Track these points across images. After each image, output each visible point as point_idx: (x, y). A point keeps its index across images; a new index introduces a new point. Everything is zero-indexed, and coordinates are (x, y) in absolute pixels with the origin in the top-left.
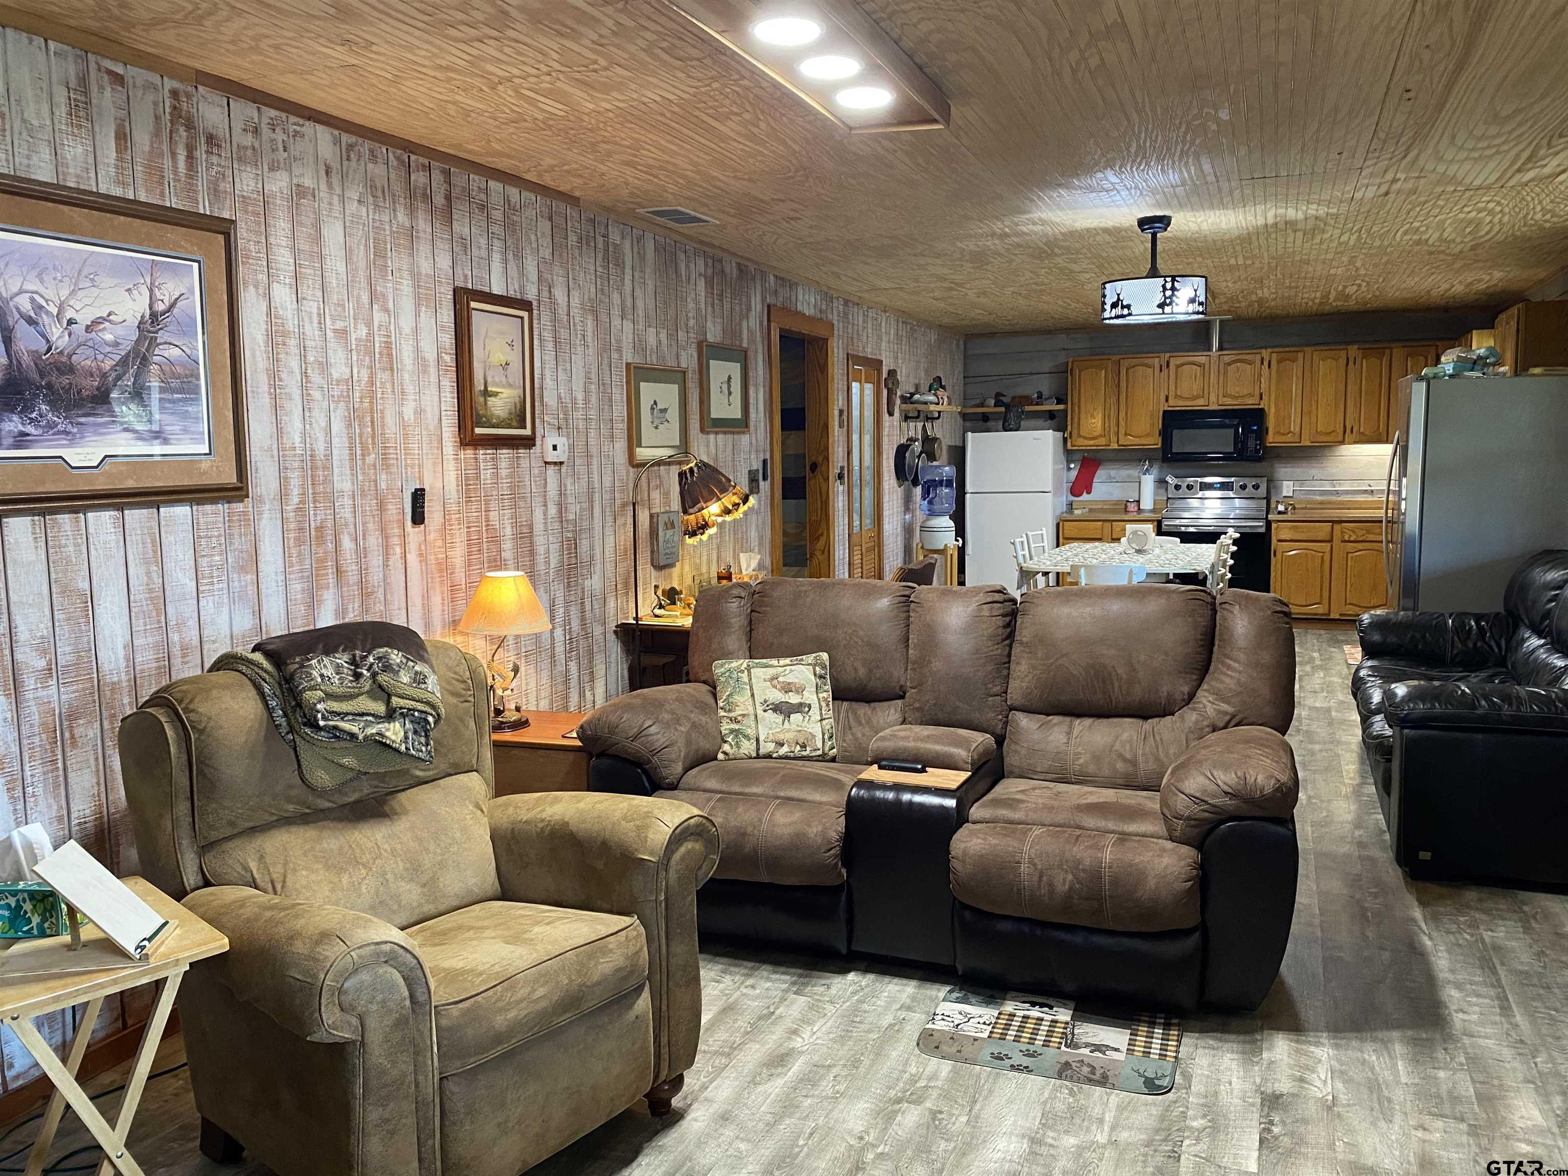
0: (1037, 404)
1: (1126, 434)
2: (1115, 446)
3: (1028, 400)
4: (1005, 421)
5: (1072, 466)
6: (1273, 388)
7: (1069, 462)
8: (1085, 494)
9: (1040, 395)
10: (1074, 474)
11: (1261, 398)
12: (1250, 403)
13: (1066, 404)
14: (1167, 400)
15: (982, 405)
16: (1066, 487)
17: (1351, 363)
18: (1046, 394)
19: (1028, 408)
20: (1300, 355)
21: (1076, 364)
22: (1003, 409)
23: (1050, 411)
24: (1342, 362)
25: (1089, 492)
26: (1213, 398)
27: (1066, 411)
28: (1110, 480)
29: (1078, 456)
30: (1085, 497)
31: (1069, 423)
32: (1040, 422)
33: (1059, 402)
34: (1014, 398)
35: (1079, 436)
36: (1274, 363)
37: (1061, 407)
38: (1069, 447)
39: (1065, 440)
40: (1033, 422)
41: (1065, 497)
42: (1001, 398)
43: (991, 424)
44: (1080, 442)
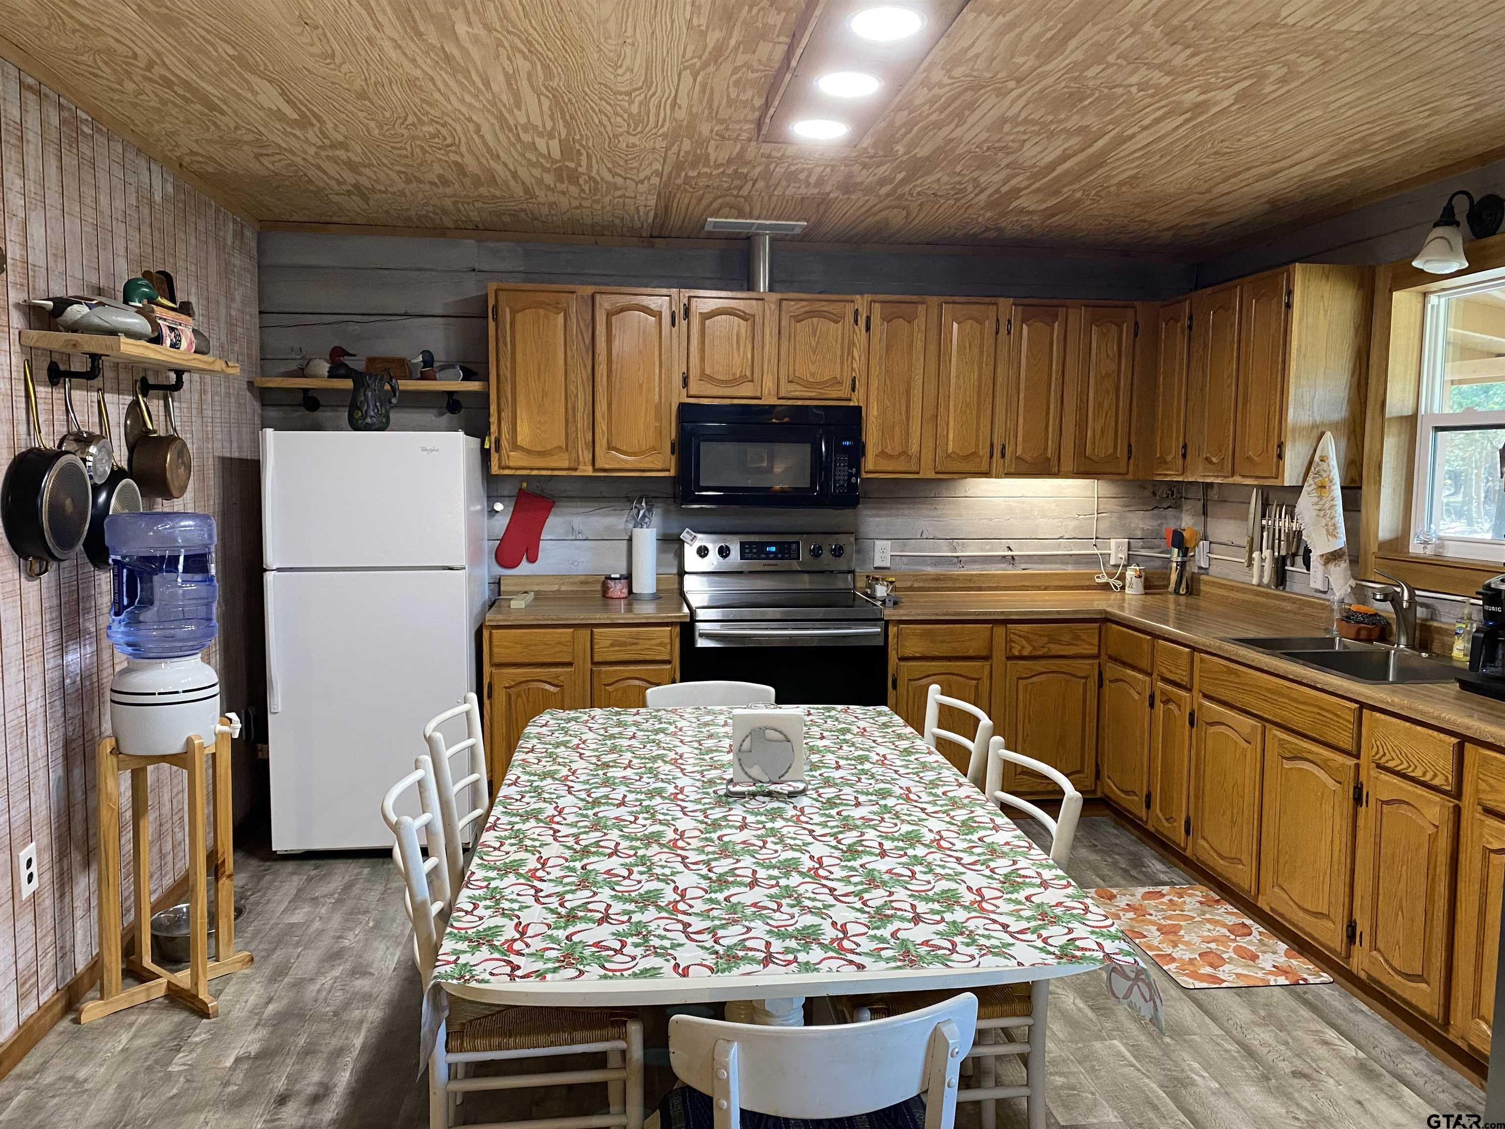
0: (424, 377)
1: (610, 447)
2: (589, 471)
3: (401, 367)
4: (354, 407)
5: (499, 507)
6: (875, 371)
7: (492, 498)
8: (524, 561)
9: (428, 360)
10: (501, 523)
11: (853, 389)
12: (835, 395)
13: (486, 379)
14: (685, 382)
15: (301, 373)
16: (489, 547)
17: (1003, 330)
18: (440, 357)
19: (405, 385)
20: (921, 308)
21: (502, 296)
22: (348, 384)
23: (450, 394)
24: (989, 326)
25: (532, 559)
26: (769, 384)
27: (485, 395)
28: (574, 536)
29: (508, 489)
30: (524, 568)
31: (493, 419)
32: (429, 416)
33: (469, 376)
34: (371, 361)
35: (515, 447)
36: (876, 321)
37: (474, 386)
38: (495, 470)
39: (485, 455)
40: (416, 416)
41: (489, 569)
42: (347, 360)
43: (321, 415)
44: (515, 459)
